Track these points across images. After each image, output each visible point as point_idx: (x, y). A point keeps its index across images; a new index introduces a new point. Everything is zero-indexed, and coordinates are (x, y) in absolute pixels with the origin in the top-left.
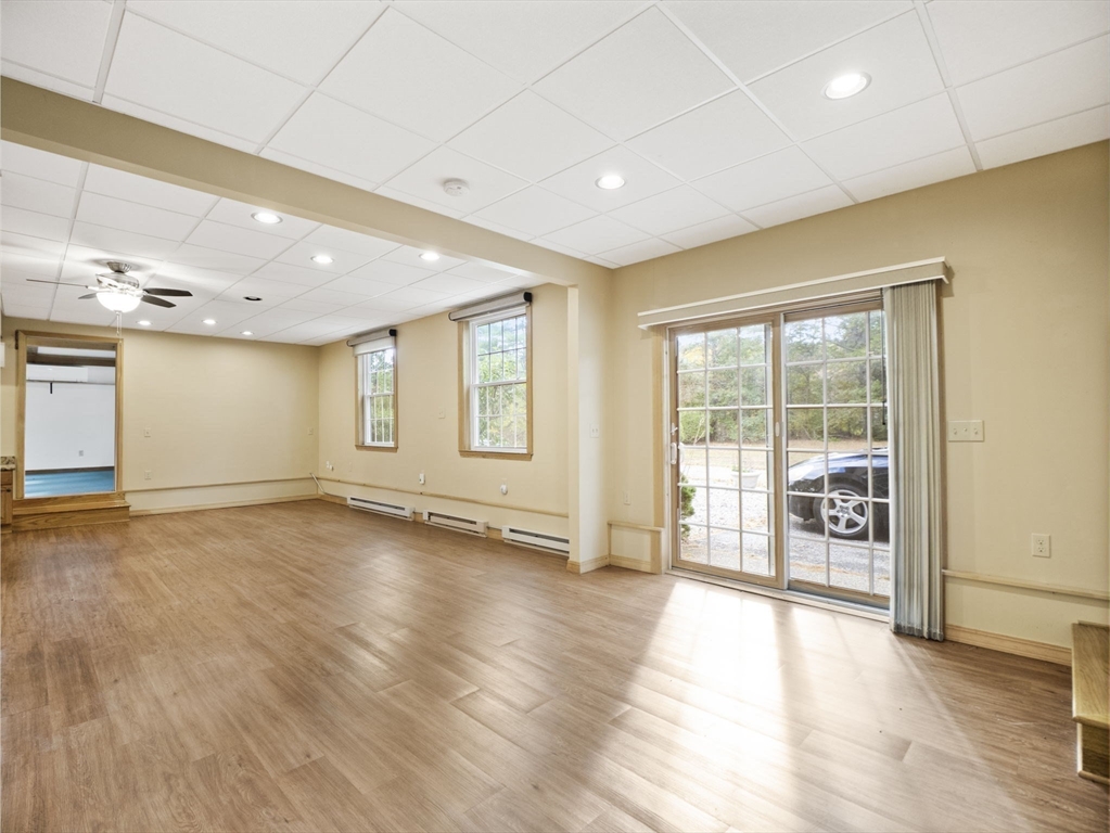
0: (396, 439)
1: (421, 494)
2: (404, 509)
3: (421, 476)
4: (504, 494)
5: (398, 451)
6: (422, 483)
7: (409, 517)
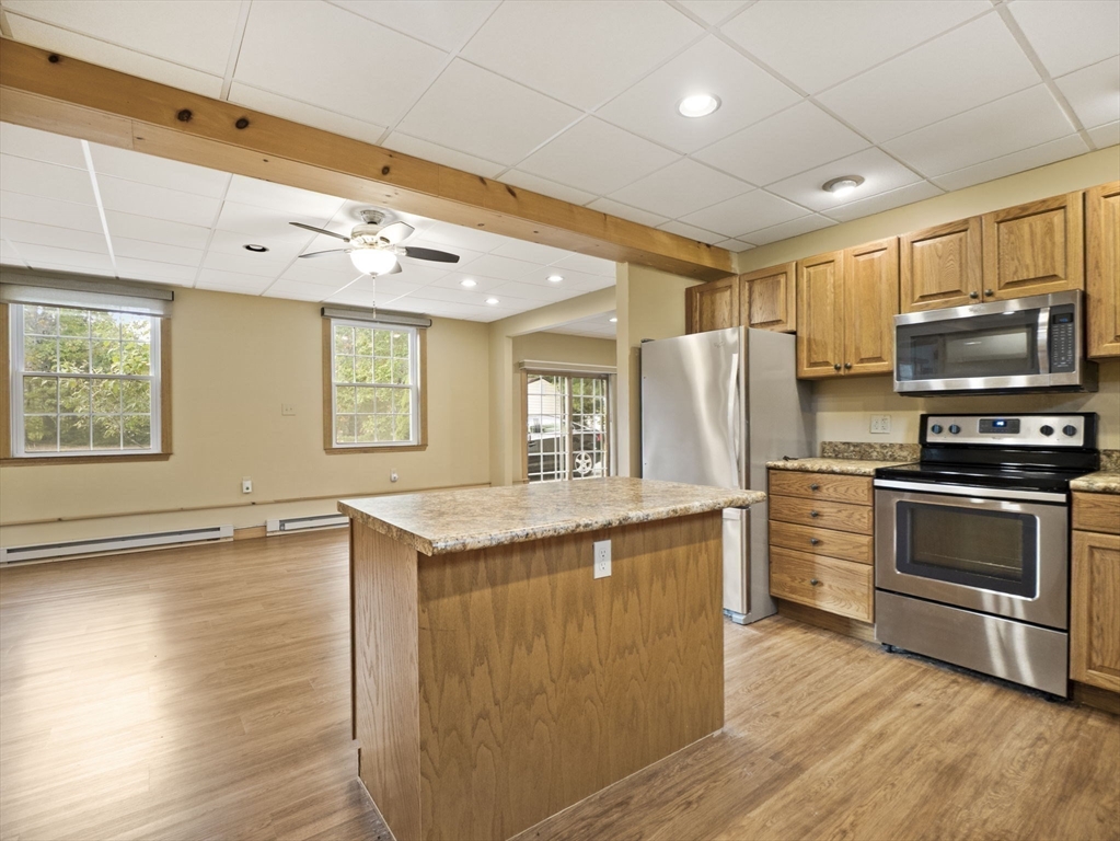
0: (167, 442)
1: (254, 503)
2: (218, 529)
3: (248, 484)
4: (394, 481)
5: (172, 458)
6: (250, 490)
7: (226, 538)
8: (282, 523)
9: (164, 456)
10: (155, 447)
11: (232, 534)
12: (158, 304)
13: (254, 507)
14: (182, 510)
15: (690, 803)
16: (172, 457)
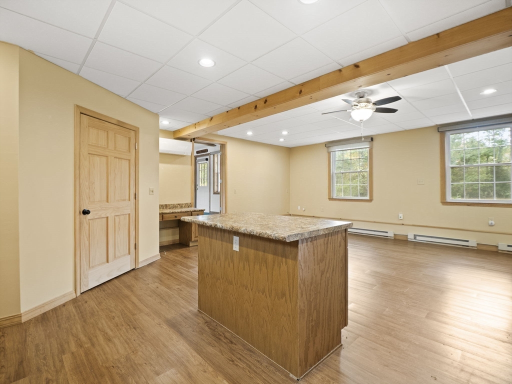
0: (371, 196)
1: (403, 224)
2: (387, 232)
3: (401, 215)
4: (491, 225)
5: (373, 201)
6: (402, 218)
7: (390, 237)
8: (415, 236)
9: (370, 200)
10: (368, 198)
12: (368, 143)
13: (403, 226)
15: (233, 361)
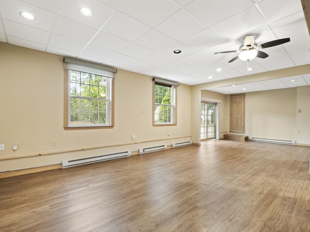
0: (113, 122)
1: (136, 143)
2: (127, 152)
3: (134, 136)
4: (169, 136)
7: (129, 155)
8: (144, 149)
9: (112, 127)
10: (108, 123)
11: (131, 154)
12: (112, 74)
14: (117, 146)
16: (114, 127)
